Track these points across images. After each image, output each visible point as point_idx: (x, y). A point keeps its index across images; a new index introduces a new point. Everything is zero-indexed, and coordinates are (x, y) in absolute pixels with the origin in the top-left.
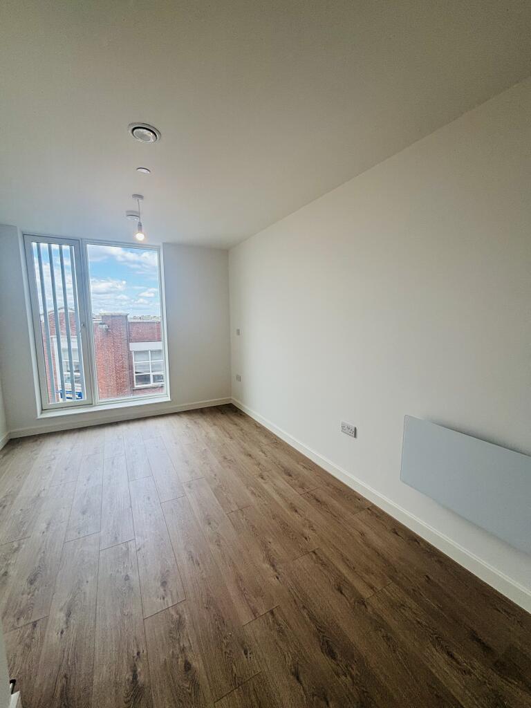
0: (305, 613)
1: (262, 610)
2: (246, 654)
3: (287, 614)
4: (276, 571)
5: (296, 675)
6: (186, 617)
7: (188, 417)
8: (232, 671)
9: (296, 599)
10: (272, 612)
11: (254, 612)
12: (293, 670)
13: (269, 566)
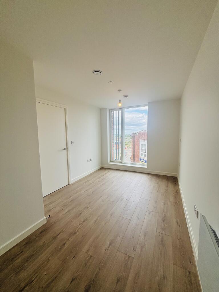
0: (98, 270)
1: (90, 253)
2: (73, 257)
3: (93, 263)
4: (108, 247)
5: (73, 280)
6: (77, 233)
7: (151, 177)
8: (67, 257)
9: (101, 263)
10: (91, 257)
11: (88, 251)
12: (74, 277)
13: (109, 243)
